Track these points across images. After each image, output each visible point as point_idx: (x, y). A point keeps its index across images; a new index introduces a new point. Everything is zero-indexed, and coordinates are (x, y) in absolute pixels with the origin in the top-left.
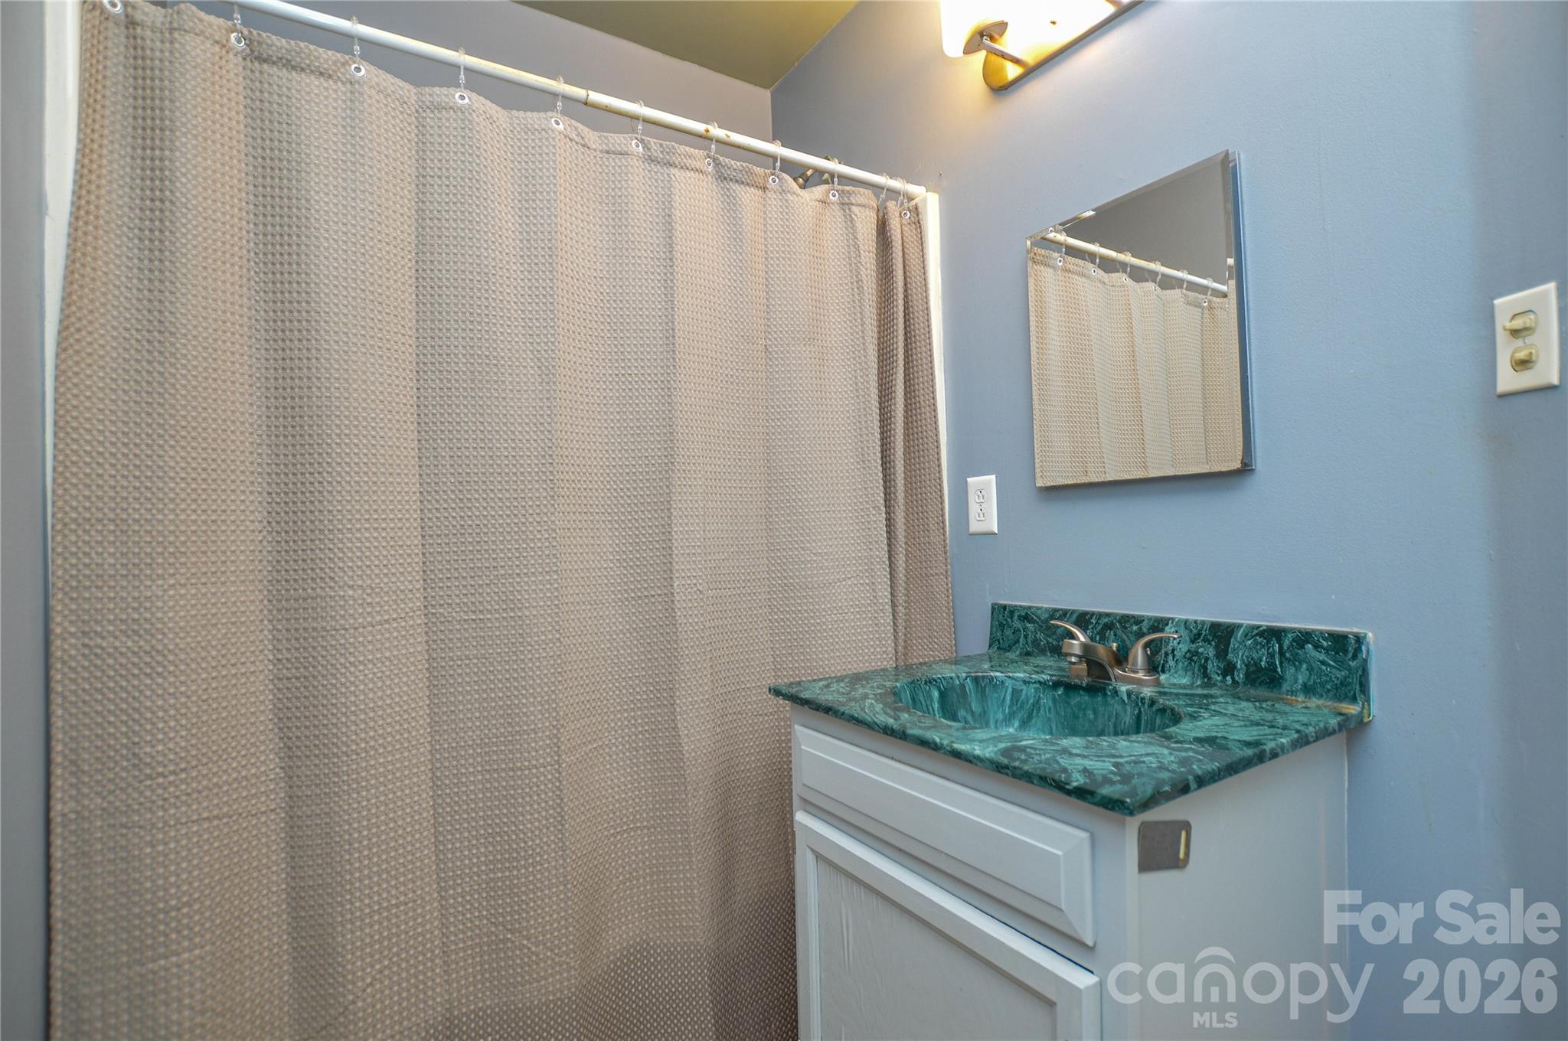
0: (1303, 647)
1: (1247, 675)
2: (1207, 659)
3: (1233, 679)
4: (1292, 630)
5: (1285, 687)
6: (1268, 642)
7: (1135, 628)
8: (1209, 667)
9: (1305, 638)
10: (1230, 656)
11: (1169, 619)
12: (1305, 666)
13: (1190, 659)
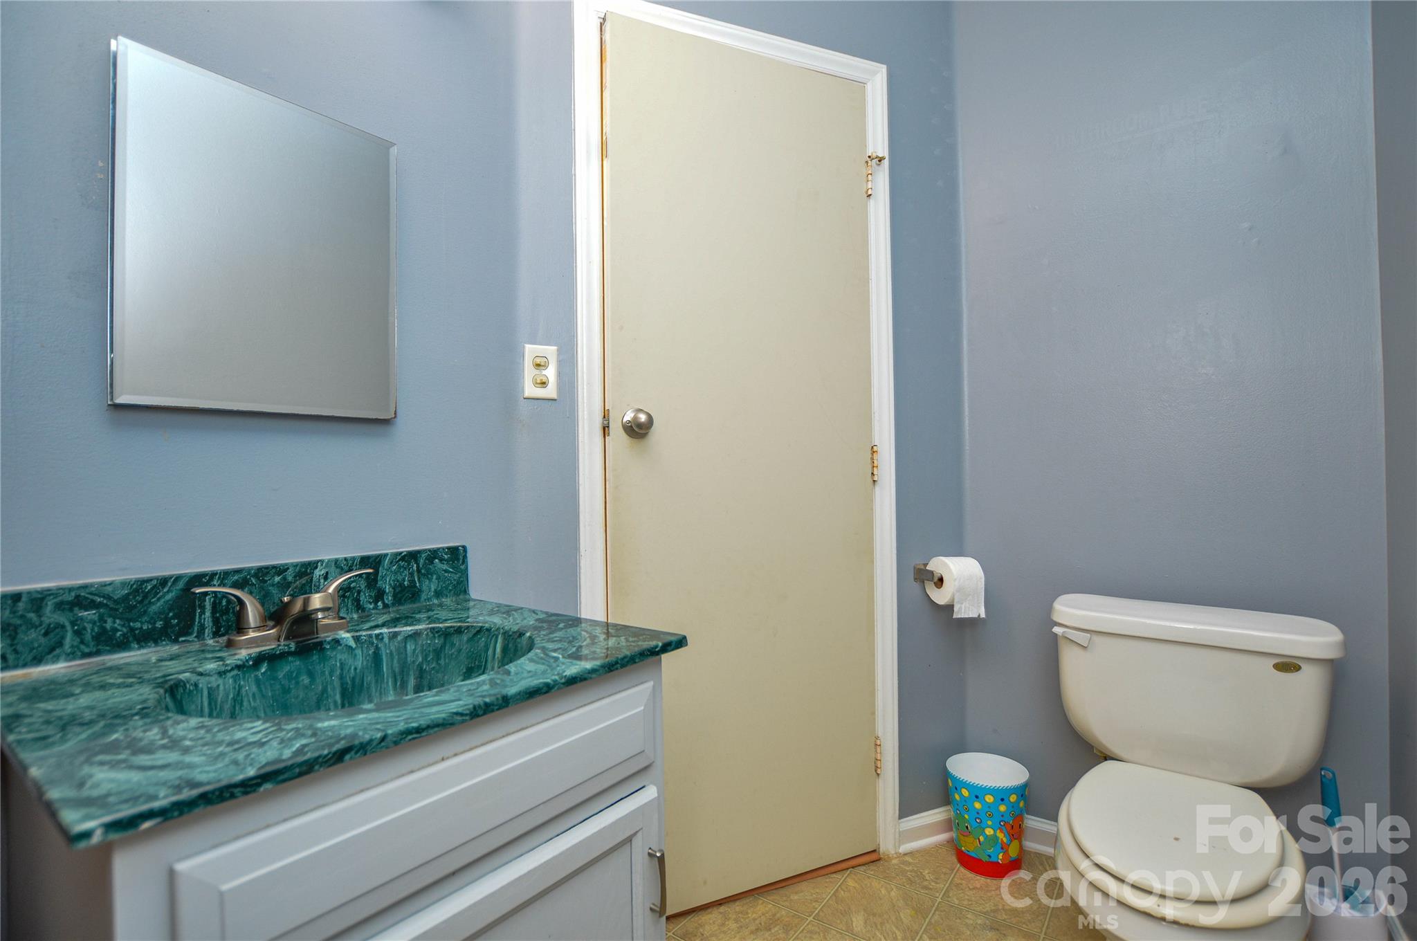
0: (432, 563)
1: (395, 596)
2: (359, 592)
3: (384, 603)
4: (425, 551)
5: (424, 596)
6: (409, 564)
7: (277, 579)
8: (362, 598)
9: (434, 554)
10: (380, 583)
11: (318, 561)
12: (435, 577)
13: (344, 596)
